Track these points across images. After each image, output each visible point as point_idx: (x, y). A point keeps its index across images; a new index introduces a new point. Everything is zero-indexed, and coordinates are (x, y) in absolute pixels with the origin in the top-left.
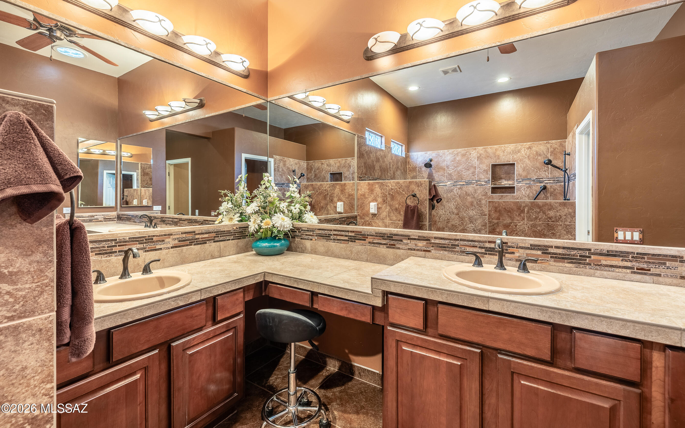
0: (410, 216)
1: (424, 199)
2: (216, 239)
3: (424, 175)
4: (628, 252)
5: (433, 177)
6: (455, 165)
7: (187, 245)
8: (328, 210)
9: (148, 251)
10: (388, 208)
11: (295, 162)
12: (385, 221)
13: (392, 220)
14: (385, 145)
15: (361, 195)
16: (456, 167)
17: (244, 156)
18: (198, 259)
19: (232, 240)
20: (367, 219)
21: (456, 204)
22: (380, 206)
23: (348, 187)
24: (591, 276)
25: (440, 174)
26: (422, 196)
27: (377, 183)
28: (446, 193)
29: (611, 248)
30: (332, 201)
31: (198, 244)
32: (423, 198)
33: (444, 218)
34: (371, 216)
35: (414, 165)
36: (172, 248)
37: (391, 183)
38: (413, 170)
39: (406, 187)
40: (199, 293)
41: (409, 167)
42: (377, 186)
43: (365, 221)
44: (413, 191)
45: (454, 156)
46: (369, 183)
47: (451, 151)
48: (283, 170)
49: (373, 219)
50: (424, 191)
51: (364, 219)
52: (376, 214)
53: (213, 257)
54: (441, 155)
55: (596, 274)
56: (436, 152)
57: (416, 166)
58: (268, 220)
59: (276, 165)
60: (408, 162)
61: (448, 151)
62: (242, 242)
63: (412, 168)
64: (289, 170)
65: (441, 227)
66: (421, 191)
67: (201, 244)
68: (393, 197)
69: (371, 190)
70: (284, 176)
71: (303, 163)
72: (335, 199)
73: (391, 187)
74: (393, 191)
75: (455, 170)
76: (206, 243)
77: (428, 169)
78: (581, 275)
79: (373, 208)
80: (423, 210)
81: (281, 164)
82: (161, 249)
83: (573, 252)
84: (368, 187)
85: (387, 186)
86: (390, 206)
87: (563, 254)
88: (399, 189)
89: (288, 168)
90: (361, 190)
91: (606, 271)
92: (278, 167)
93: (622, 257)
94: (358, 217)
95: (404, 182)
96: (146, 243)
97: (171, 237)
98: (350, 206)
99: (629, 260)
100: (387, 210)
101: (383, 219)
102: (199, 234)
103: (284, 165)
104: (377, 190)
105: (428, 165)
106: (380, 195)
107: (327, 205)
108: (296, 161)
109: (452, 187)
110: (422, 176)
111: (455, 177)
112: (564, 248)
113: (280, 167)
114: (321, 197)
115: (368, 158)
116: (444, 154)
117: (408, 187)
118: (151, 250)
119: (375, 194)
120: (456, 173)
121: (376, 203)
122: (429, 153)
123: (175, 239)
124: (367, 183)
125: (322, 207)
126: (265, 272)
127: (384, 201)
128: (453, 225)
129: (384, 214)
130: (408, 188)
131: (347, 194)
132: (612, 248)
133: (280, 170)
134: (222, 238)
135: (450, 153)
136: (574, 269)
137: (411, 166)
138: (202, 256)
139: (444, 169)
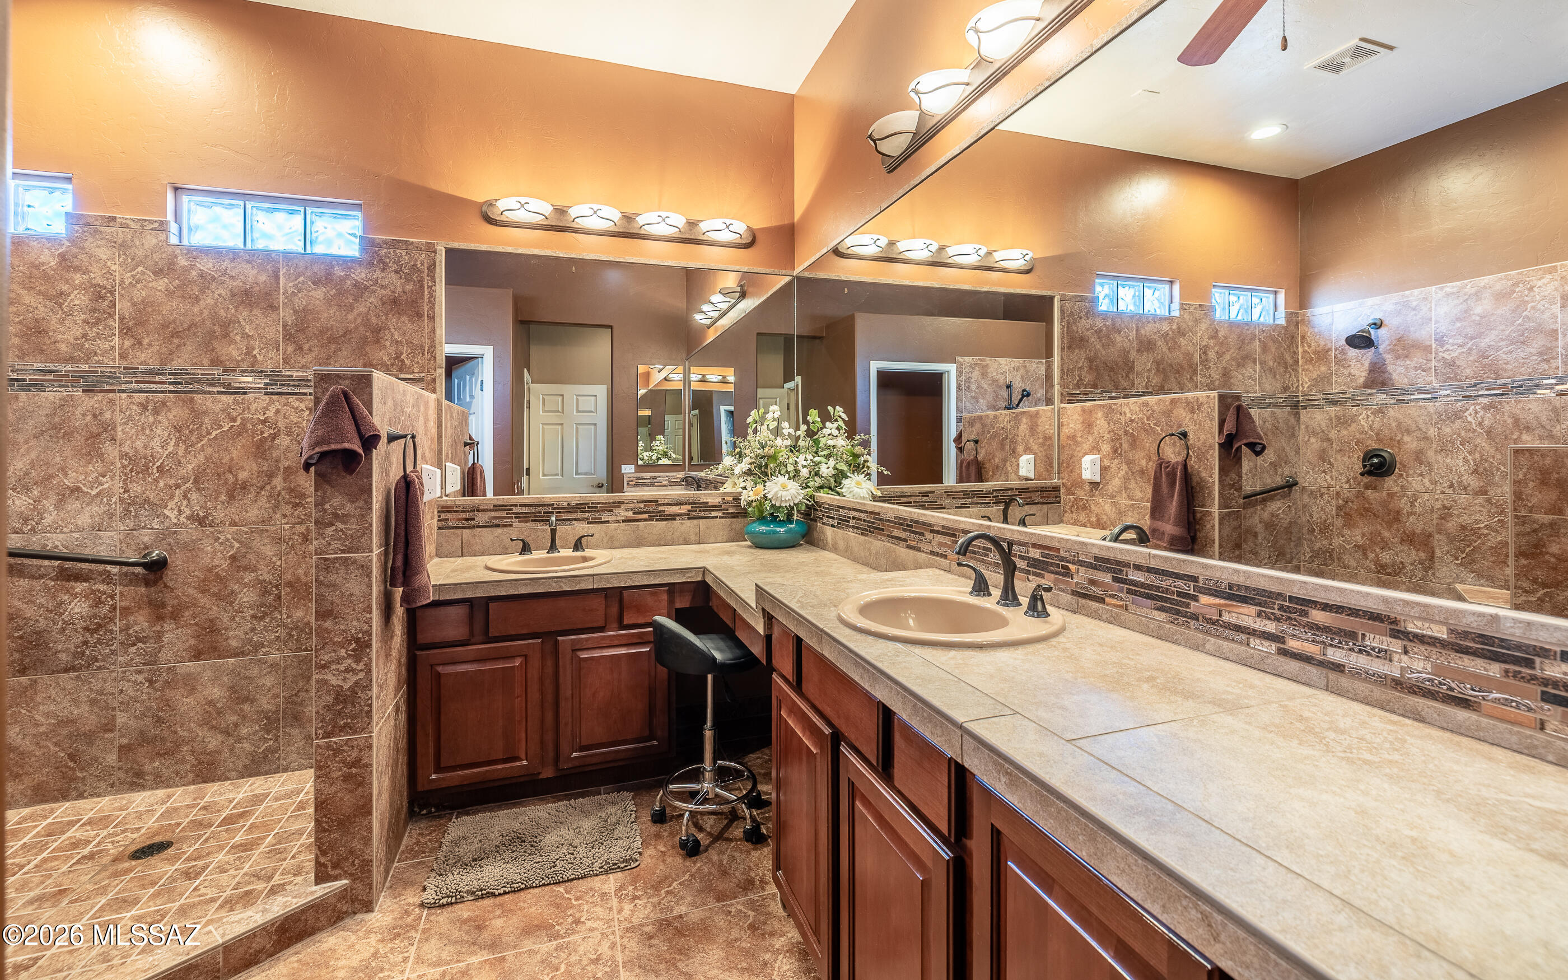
0: (1165, 489)
1: (1207, 444)
2: (693, 514)
3: (1353, 372)
4: (1271, 592)
5: (1386, 375)
6: (1470, 331)
7: (645, 520)
8: (1007, 474)
9: (591, 523)
10: (1124, 467)
11: (1013, 365)
12: (1118, 500)
13: (1132, 500)
14: (1182, 304)
15: (1068, 437)
16: (1472, 338)
17: (875, 366)
18: (662, 543)
19: (721, 517)
20: (1080, 494)
21: (1474, 460)
22: (1106, 463)
23: (1043, 419)
24: (1197, 649)
25: (1413, 364)
26: (1203, 437)
27: (1101, 406)
28: (1437, 423)
29: (1235, 578)
30: (1014, 452)
31: (663, 520)
32: (1204, 443)
33: (1428, 504)
34: (1087, 487)
35: (1322, 343)
36: (624, 521)
37: (1131, 408)
38: (1319, 359)
39: (1164, 413)
40: (591, 579)
41: (1305, 352)
42: (1100, 414)
43: (1076, 499)
44: (1180, 426)
45: (1466, 300)
46: (1083, 409)
47: (1451, 287)
48: (979, 387)
49: (1093, 496)
50: (1208, 424)
51: (1073, 494)
52: (1098, 484)
53: (687, 542)
54: (1414, 304)
55: (1208, 646)
56: (1395, 297)
57: (1329, 345)
58: (760, 487)
59: (963, 378)
60: (1303, 337)
61: (1442, 289)
62: (738, 523)
63: (1316, 352)
64: (997, 386)
65: (1418, 531)
66: (1200, 424)
67: (667, 520)
68: (1135, 441)
69: (1089, 426)
70: (984, 398)
71: (1035, 366)
72: (1020, 448)
73: (1129, 415)
74: (1134, 425)
75: (1470, 349)
76: (675, 519)
77: (1369, 354)
78: (1180, 644)
79: (1089, 467)
80: (1204, 474)
81: (976, 374)
82: (608, 522)
83: (1166, 583)
84: (1081, 419)
85: (1121, 414)
86: (1129, 463)
87: (1148, 587)
88: (1148, 419)
89: (994, 381)
90: (1068, 424)
91: (1227, 639)
92: (968, 380)
93: (1259, 604)
94: (1062, 490)
95: (1158, 403)
96: (588, 512)
97: (622, 506)
98: (1045, 463)
99: (1273, 614)
100: (1123, 473)
101: (1113, 497)
102: (664, 505)
103: (984, 375)
104: (1101, 423)
105: (1361, 341)
106: (1106, 436)
107: (1005, 461)
108: (1017, 362)
109: (1460, 404)
110: (1346, 372)
111: (1468, 371)
112: (1149, 570)
113: (973, 380)
114: (995, 444)
115: (1103, 346)
116: (1425, 299)
117: (1168, 413)
118: (596, 523)
119: (1096, 433)
120: (1471, 358)
121: (1098, 456)
122: (1370, 301)
123: (627, 510)
124: (1079, 409)
125: (997, 467)
126: (704, 568)
127: (1115, 451)
128: (1463, 528)
129: (1115, 483)
130: (1169, 416)
131: (1041, 436)
132: (1239, 577)
133: (973, 386)
134: (701, 514)
135: (1448, 295)
136: (1168, 626)
137: (1310, 346)
138: (669, 538)
139: (1427, 349)
